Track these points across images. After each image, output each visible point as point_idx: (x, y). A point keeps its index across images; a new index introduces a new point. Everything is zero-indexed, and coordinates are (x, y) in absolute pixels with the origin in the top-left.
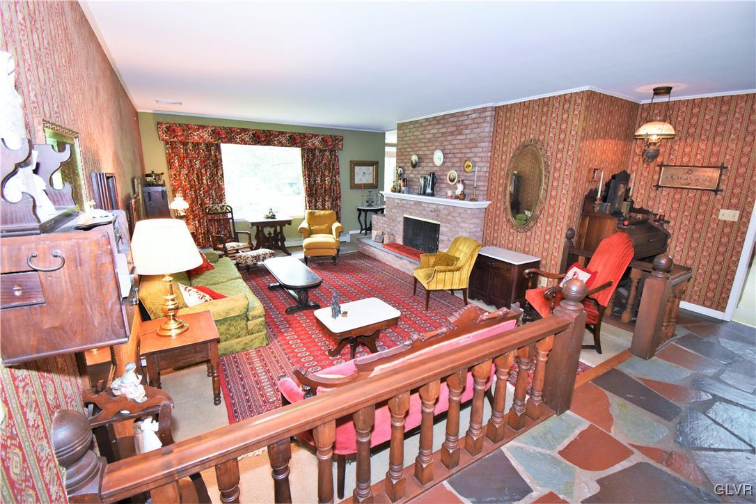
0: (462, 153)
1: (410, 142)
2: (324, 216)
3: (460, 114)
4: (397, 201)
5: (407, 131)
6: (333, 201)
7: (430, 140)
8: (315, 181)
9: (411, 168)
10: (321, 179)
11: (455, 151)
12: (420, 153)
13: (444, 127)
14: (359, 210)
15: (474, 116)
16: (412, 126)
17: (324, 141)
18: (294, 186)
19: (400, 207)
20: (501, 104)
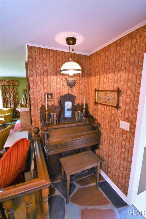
17: (9, 82)
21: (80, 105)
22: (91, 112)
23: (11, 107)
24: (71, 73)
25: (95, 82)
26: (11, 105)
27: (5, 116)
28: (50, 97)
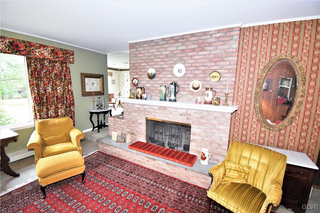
0: (205, 66)
1: (144, 58)
2: (60, 124)
3: (201, 34)
4: (137, 106)
5: (141, 49)
6: (66, 107)
7: (167, 56)
8: (45, 90)
9: (148, 79)
10: (52, 89)
11: (198, 65)
12: (157, 66)
13: (183, 45)
14: (91, 113)
15: (218, 35)
16: (145, 45)
17: (54, 52)
18: (22, 93)
19: (141, 111)
20: (246, 26)
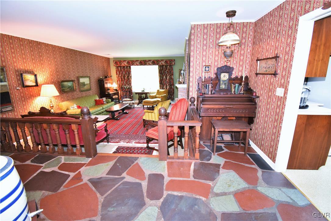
10: (165, 77)
17: (166, 62)
21: (239, 77)
22: (251, 85)
23: (166, 89)
24: (228, 44)
25: (258, 51)
26: (166, 86)
27: (162, 96)
28: (207, 70)
